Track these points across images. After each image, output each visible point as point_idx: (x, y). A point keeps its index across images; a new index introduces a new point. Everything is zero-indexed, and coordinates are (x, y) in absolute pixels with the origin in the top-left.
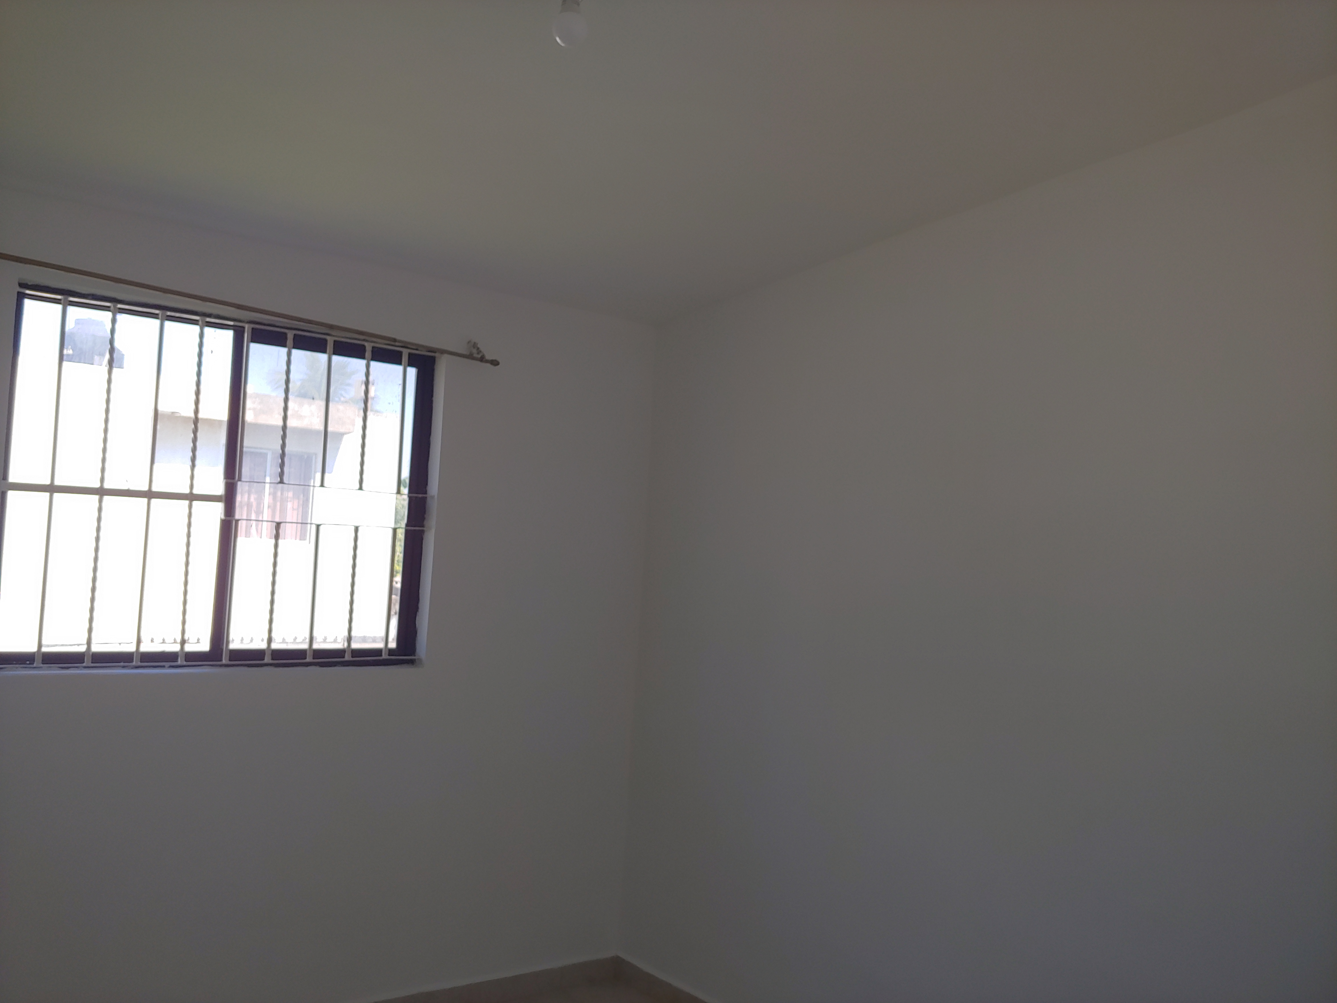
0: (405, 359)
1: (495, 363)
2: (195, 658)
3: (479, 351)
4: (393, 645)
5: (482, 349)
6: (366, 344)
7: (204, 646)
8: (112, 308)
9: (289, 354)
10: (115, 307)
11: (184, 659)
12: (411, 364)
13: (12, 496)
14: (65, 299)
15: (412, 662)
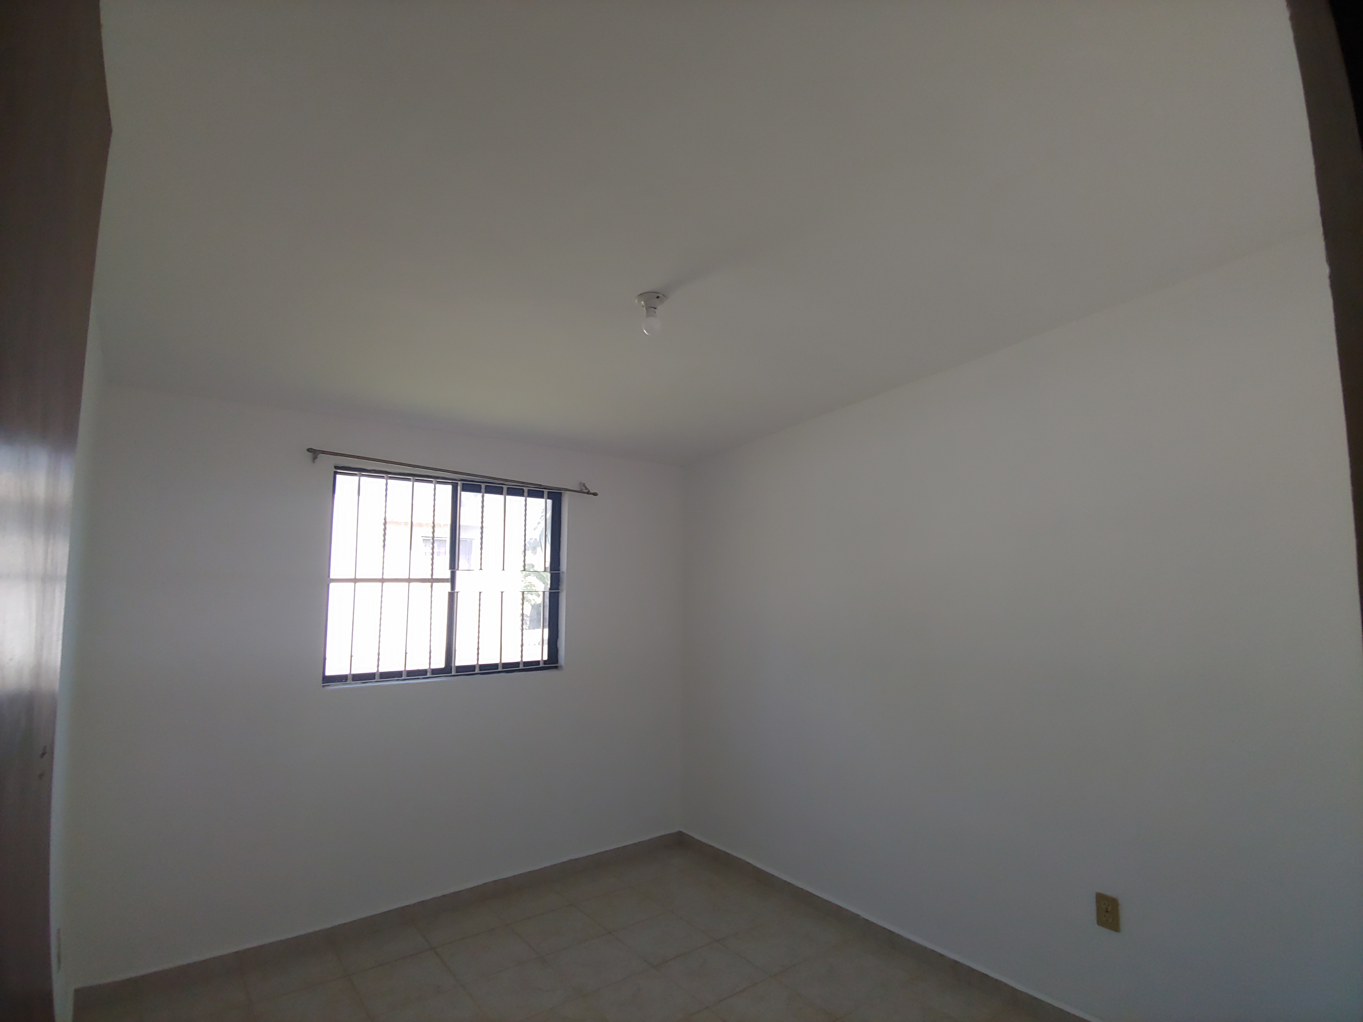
0: (546, 495)
1: (595, 494)
2: (436, 672)
3: (586, 488)
4: (545, 658)
5: (587, 487)
6: (524, 488)
7: (442, 665)
8: (386, 477)
9: (483, 497)
10: (387, 476)
11: (431, 673)
12: (549, 498)
13: (332, 585)
14: (360, 474)
15: (556, 667)
